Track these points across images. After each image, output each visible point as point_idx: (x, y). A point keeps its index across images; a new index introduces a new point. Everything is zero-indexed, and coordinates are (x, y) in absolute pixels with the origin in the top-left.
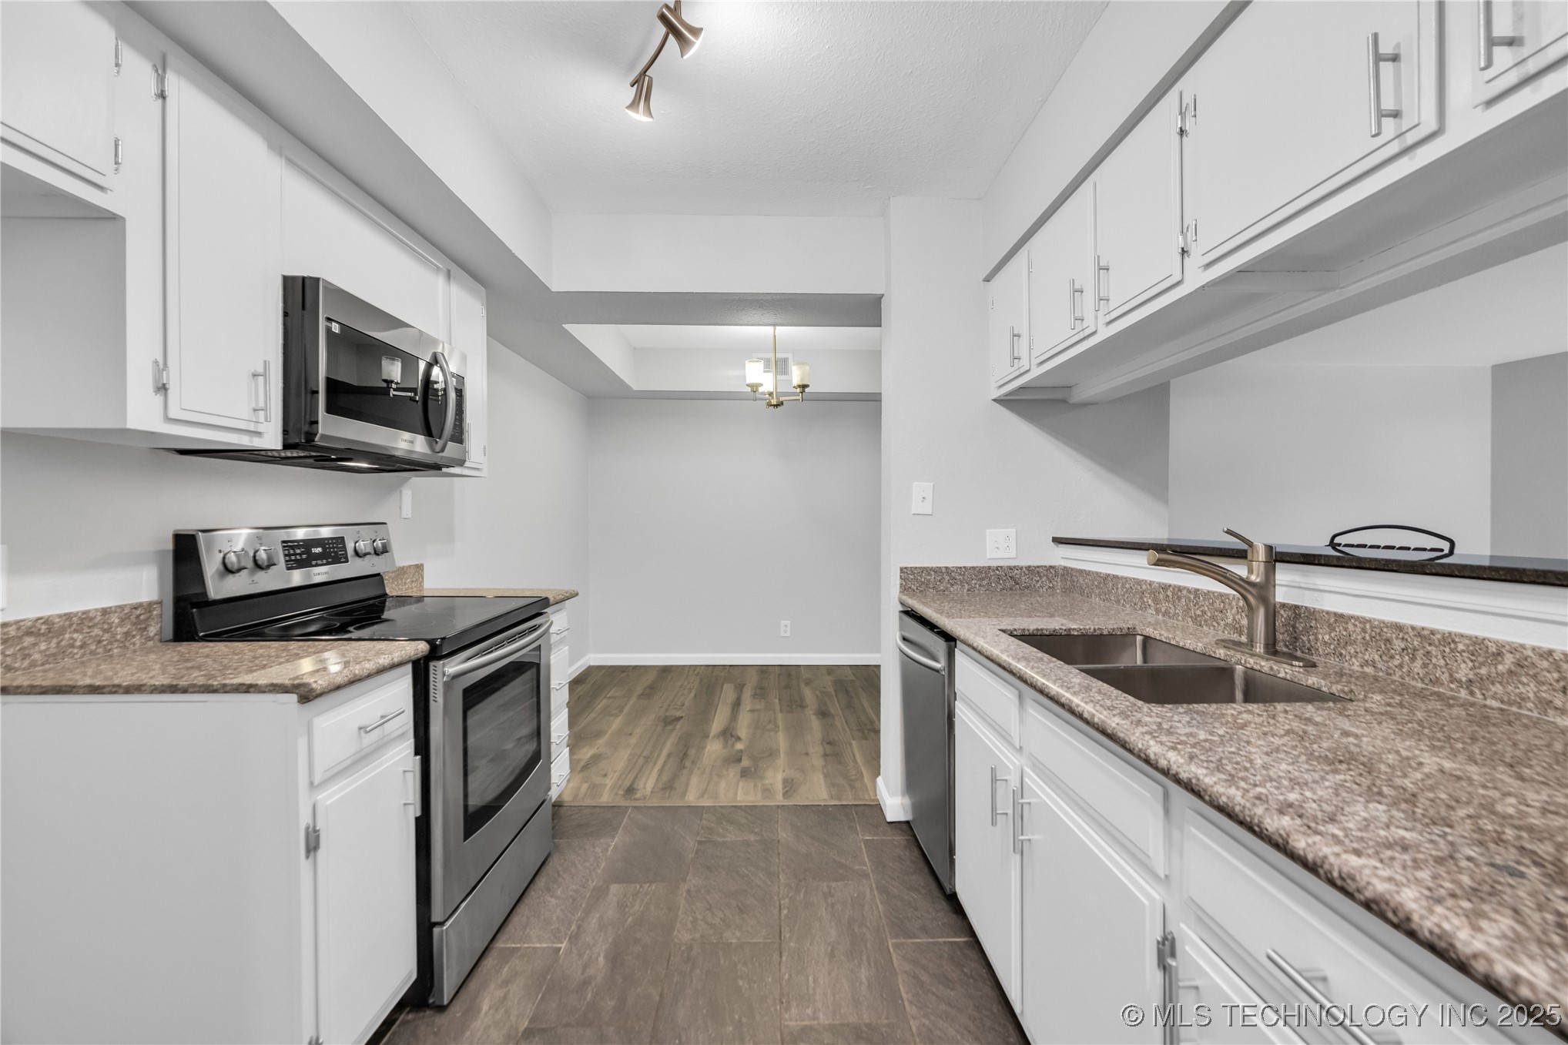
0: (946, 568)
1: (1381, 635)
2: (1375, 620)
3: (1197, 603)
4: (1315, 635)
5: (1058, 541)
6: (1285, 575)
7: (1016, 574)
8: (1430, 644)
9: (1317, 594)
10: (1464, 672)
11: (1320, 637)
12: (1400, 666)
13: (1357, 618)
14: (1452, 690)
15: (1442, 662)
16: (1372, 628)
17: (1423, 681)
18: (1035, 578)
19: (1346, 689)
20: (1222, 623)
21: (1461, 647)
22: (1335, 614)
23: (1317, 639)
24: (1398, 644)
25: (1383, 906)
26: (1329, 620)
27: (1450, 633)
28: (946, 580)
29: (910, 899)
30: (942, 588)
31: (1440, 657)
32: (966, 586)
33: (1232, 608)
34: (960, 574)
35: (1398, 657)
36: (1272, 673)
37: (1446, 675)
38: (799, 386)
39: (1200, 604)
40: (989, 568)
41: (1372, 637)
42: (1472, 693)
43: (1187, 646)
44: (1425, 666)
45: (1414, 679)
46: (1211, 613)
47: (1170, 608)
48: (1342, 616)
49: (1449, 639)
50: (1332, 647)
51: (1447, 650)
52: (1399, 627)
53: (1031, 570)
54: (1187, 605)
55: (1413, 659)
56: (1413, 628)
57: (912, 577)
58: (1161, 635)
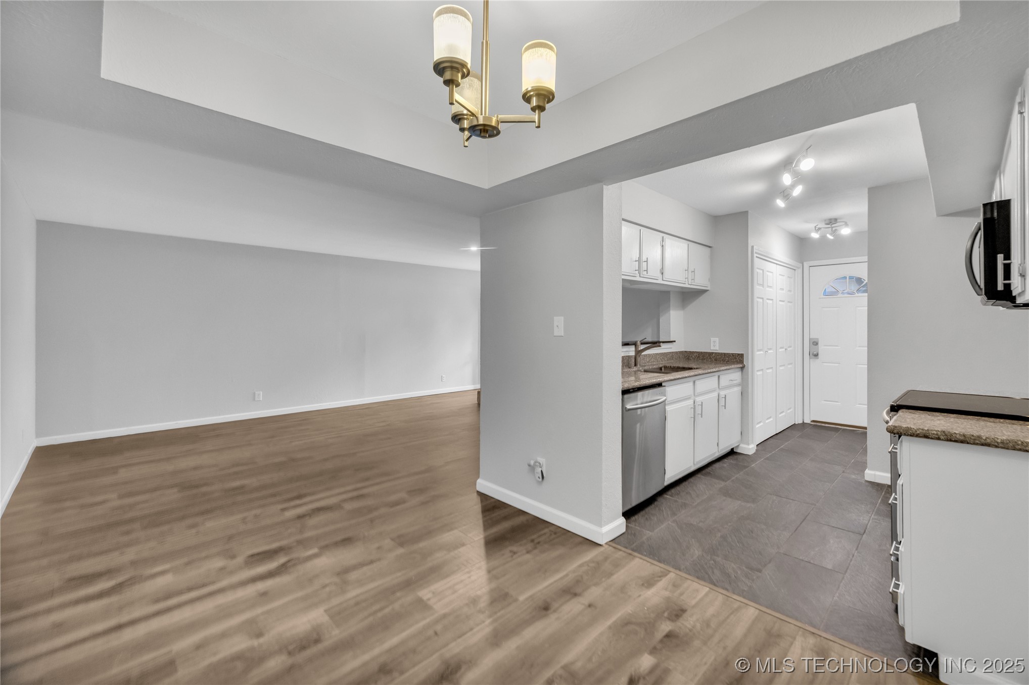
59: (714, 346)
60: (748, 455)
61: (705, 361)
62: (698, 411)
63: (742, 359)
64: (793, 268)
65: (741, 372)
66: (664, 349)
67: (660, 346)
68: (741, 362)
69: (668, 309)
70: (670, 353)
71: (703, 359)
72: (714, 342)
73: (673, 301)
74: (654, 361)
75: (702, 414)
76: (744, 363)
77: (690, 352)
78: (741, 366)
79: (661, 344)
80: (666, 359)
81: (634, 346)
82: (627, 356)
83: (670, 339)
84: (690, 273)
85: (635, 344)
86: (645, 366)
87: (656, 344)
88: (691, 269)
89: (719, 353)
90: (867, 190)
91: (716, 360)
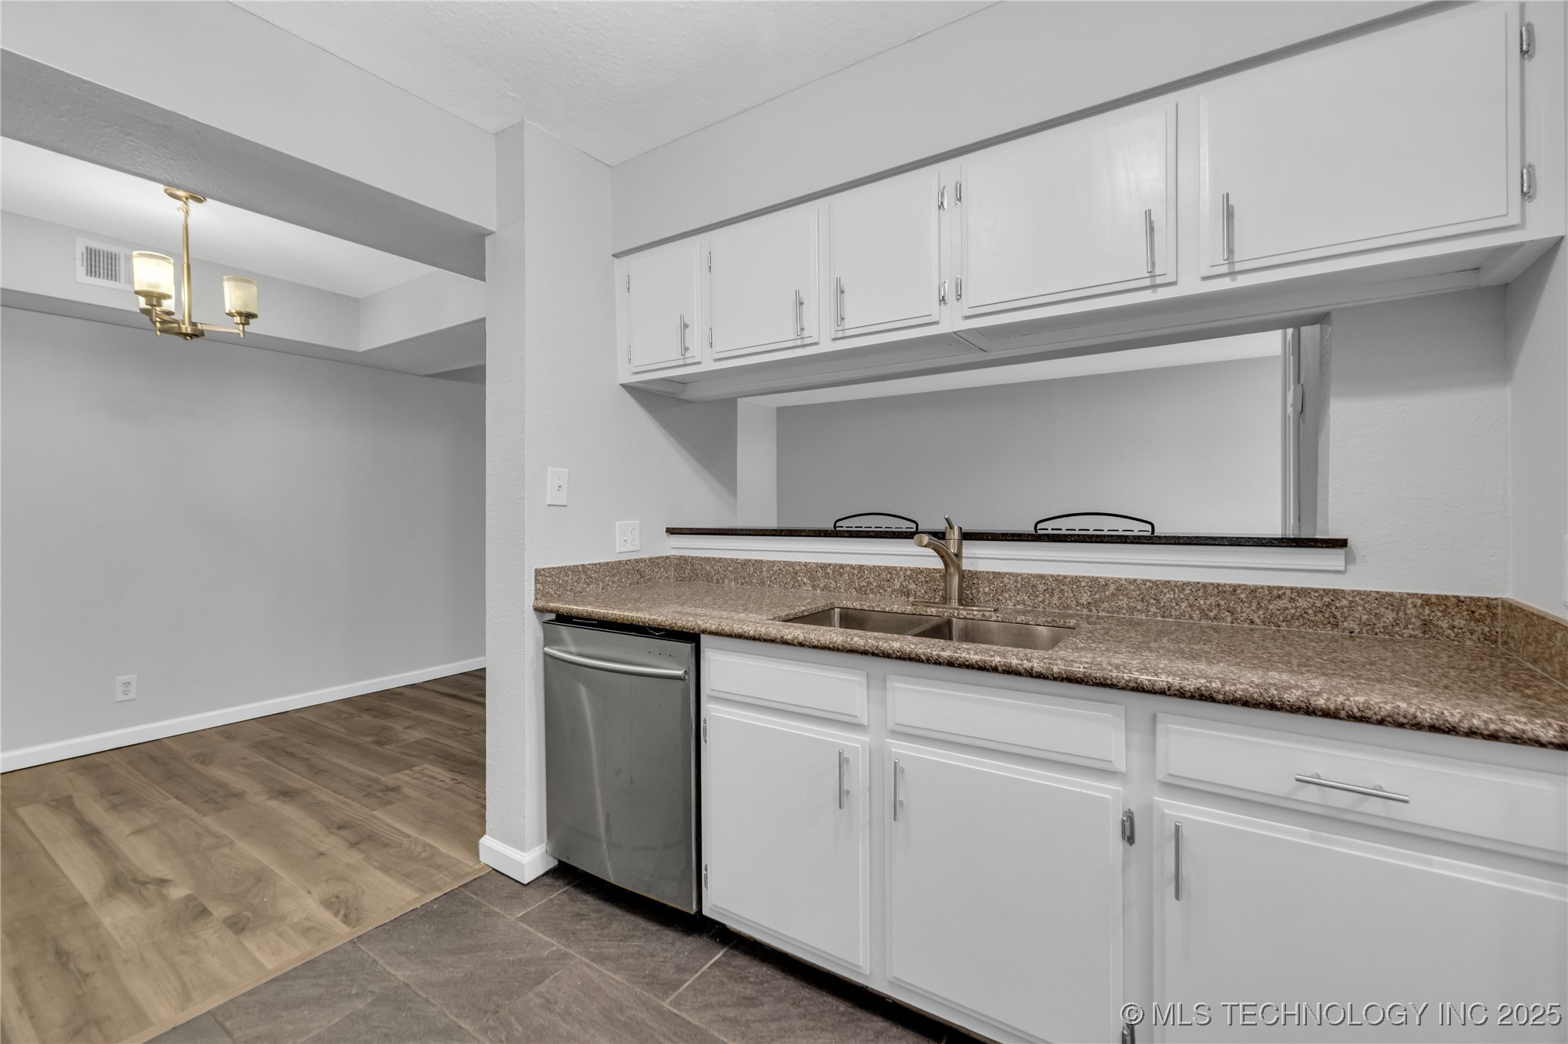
0: (583, 566)
1: (1027, 583)
2: (1024, 574)
3: (862, 576)
4: (977, 589)
5: (671, 531)
6: (971, 549)
7: (641, 567)
8: (1063, 585)
9: (973, 561)
10: (1085, 599)
11: (981, 590)
12: (1043, 601)
13: (1011, 574)
14: (1078, 610)
15: (1071, 595)
16: (1022, 579)
17: (1058, 608)
18: (655, 570)
19: (1049, 619)
20: (889, 590)
21: (1083, 584)
22: (994, 573)
23: (978, 592)
24: (1041, 588)
25: (1396, 716)
26: (989, 577)
27: (1076, 577)
28: (583, 580)
29: (637, 949)
30: (579, 589)
31: (1070, 592)
32: (601, 585)
33: (899, 577)
34: (595, 572)
35: (1041, 595)
36: (984, 619)
37: (1074, 602)
38: (240, 314)
39: (865, 577)
40: (620, 562)
41: (1022, 585)
42: (1090, 611)
43: (895, 610)
44: (1060, 598)
45: (1052, 608)
46: (877, 583)
47: (830, 583)
48: (999, 573)
49: (1076, 580)
50: (991, 595)
51: (1075, 587)
52: (1042, 577)
53: (653, 562)
54: (850, 579)
55: (1052, 595)
56: (1052, 576)
57: (550, 580)
58: (861, 605)
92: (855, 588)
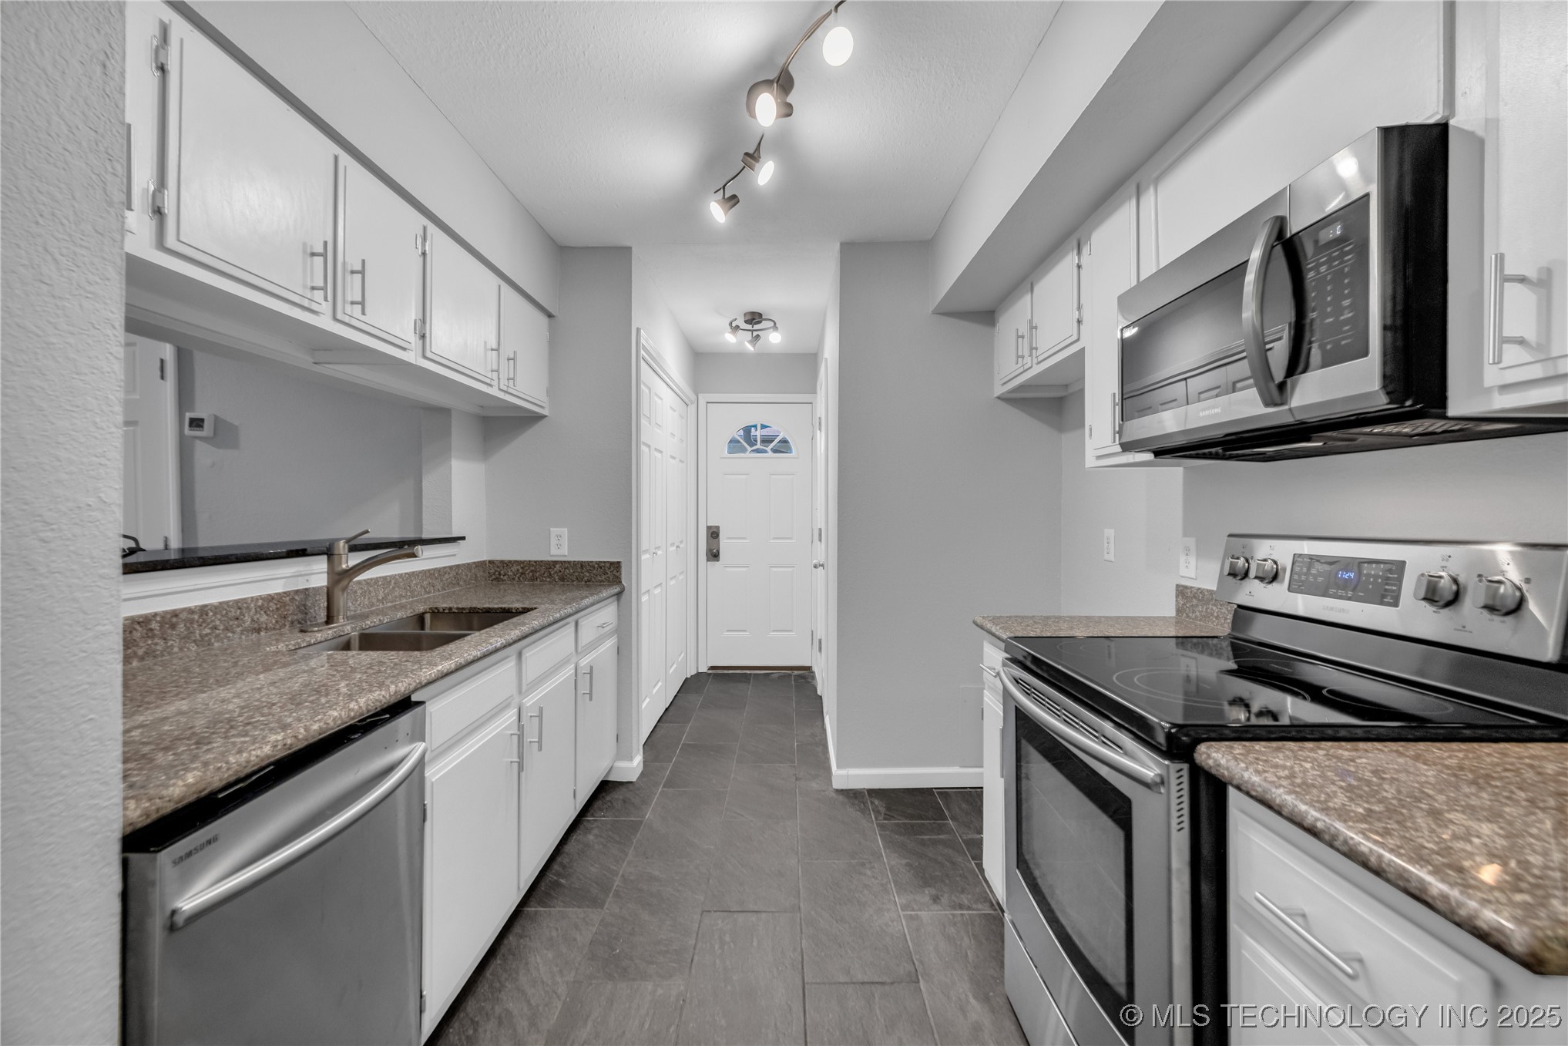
59: (559, 546)
60: (631, 782)
61: (538, 582)
62: (531, 736)
63: (618, 574)
64: (684, 398)
65: (616, 603)
66: (430, 559)
67: (413, 555)
68: (617, 580)
69: (445, 453)
70: (451, 568)
71: (533, 579)
72: (559, 537)
73: (460, 434)
74: (401, 596)
75: (540, 742)
76: (623, 583)
77: (502, 562)
78: (616, 590)
79: (419, 548)
80: (439, 585)
81: (325, 557)
82: (297, 592)
83: (451, 533)
84: (503, 361)
85: (328, 552)
86: (365, 616)
87: (404, 547)
88: (507, 351)
89: (569, 562)
90: (838, 246)
91: (562, 579)
92: (195, 641)
